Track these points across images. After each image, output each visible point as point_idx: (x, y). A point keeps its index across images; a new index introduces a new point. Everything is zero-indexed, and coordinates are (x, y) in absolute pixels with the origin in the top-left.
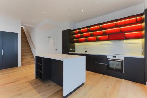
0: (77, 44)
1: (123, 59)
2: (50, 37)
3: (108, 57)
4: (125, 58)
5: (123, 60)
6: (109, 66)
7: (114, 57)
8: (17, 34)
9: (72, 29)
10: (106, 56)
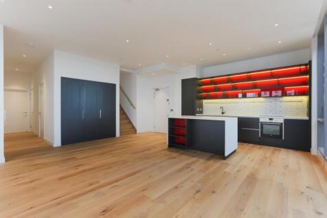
0: (205, 101)
1: (283, 122)
2: (157, 90)
3: (261, 120)
4: (285, 120)
5: (282, 124)
6: (262, 132)
7: (270, 119)
8: (115, 85)
9: (198, 77)
10: (258, 119)
